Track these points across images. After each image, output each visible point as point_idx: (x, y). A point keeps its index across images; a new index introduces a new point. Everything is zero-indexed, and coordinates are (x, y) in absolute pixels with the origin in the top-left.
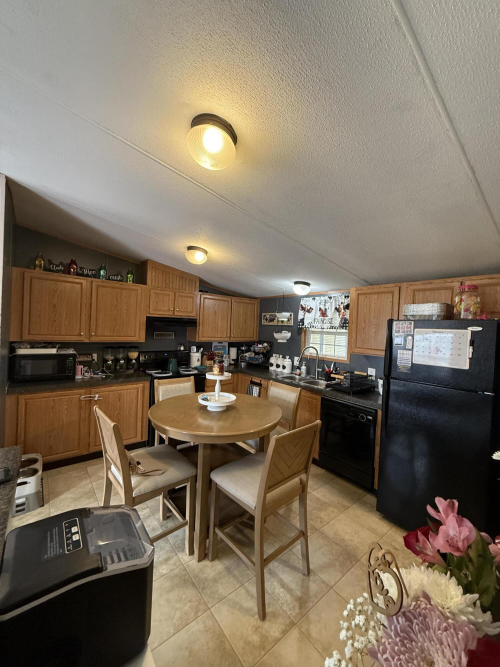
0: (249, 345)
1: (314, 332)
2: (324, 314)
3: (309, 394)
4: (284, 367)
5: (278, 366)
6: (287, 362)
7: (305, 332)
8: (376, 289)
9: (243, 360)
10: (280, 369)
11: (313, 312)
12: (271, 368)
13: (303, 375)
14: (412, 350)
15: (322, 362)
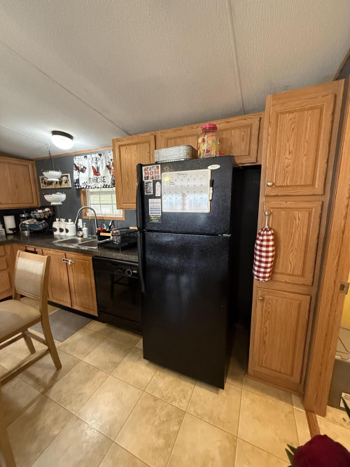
0: (29, 210)
1: (92, 193)
2: (96, 172)
3: (81, 256)
4: (67, 231)
5: (61, 230)
6: (70, 225)
7: (85, 193)
8: (135, 139)
9: (24, 228)
10: (64, 233)
11: (87, 171)
12: (55, 233)
13: (85, 236)
14: (160, 197)
15: (102, 221)
